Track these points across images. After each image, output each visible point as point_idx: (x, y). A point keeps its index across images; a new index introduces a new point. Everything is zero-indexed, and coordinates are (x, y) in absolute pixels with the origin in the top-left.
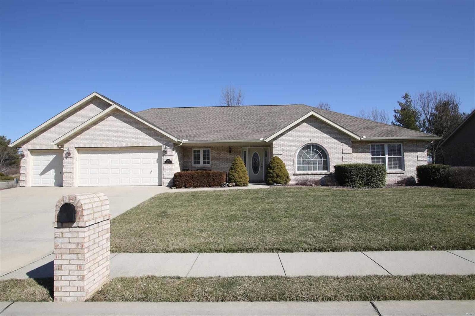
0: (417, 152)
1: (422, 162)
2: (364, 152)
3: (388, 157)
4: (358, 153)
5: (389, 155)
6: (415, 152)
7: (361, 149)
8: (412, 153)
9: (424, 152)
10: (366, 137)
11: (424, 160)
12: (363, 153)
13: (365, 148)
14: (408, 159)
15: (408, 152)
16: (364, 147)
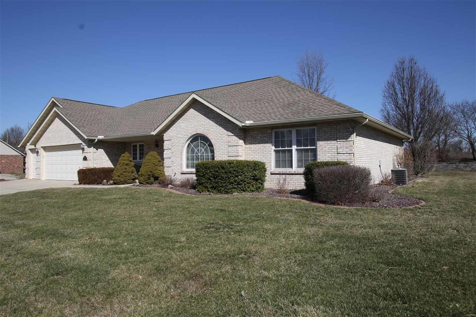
0: (336, 140)
1: (343, 156)
2: (263, 143)
3: (296, 149)
4: (256, 144)
5: (297, 147)
6: (334, 140)
7: (260, 139)
8: (329, 142)
9: (347, 139)
10: (254, 122)
11: (348, 152)
12: (261, 143)
13: (265, 137)
14: (322, 152)
15: (322, 141)
16: (264, 135)
